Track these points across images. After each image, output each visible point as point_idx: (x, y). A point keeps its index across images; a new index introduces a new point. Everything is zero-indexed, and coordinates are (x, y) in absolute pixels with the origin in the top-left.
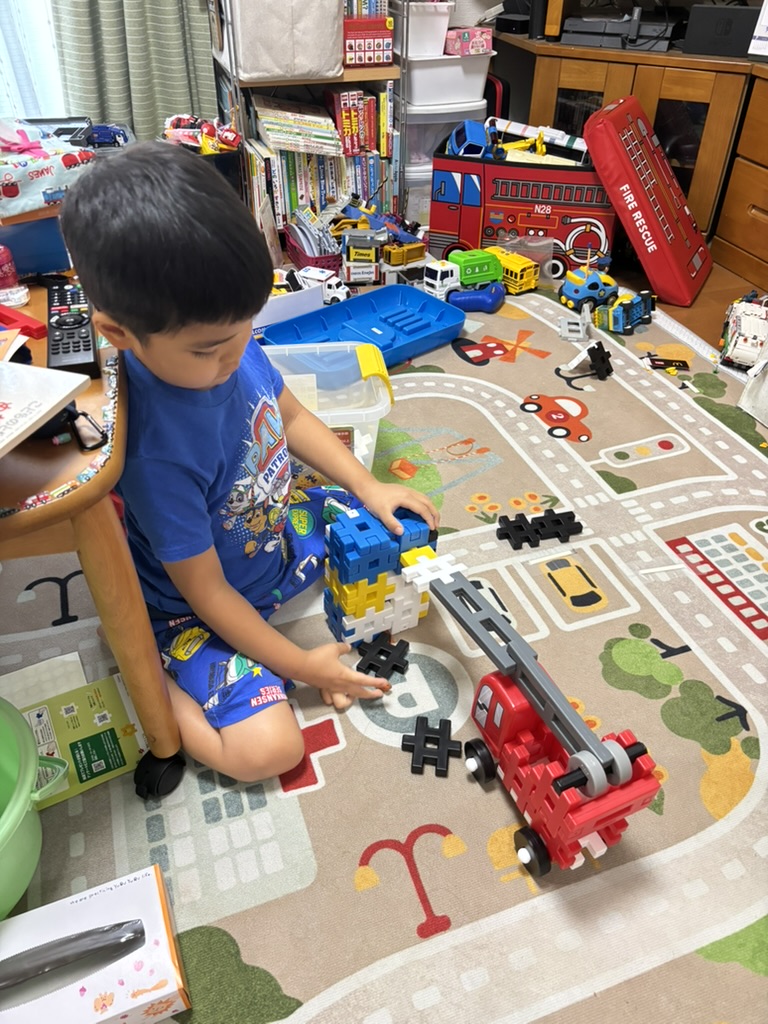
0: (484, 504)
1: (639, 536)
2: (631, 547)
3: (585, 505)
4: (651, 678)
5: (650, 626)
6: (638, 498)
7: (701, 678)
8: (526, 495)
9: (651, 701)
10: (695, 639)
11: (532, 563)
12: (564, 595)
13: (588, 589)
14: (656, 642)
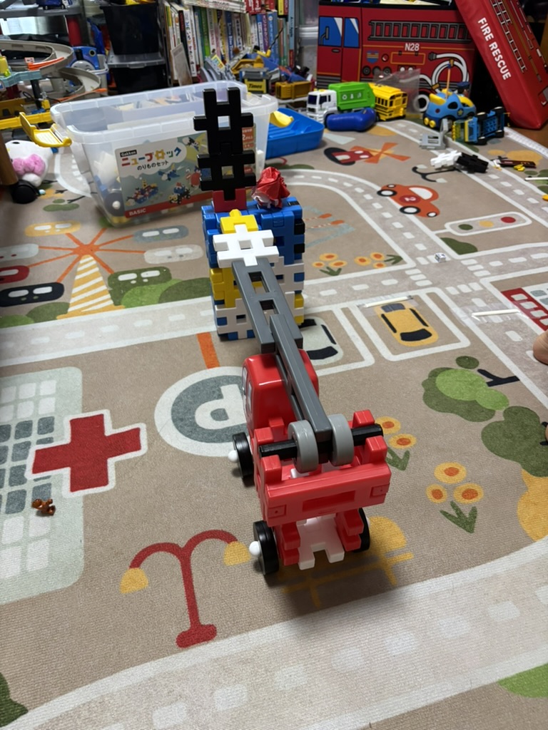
0: (330, 262)
1: (476, 287)
2: (468, 294)
3: (427, 263)
4: (474, 403)
5: (477, 358)
6: (478, 258)
7: (527, 404)
8: (372, 255)
9: (472, 424)
10: (525, 371)
11: (367, 306)
12: (395, 331)
13: (420, 327)
14: (483, 372)
